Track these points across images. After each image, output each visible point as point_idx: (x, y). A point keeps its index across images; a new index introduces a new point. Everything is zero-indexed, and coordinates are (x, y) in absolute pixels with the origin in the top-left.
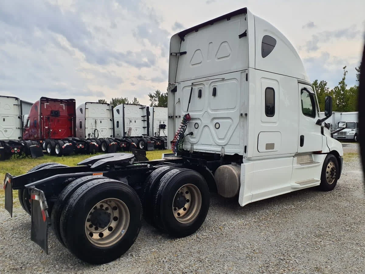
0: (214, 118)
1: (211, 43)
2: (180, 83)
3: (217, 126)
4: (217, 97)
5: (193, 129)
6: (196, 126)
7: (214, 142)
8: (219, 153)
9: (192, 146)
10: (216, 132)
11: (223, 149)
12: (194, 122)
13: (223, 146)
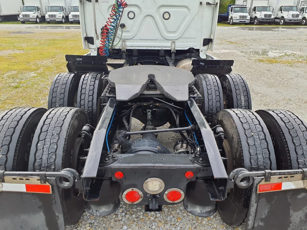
0: (163, 6)
3: (166, 17)
5: (124, 20)
6: (131, 15)
7: (161, 36)
8: (168, 49)
9: (123, 43)
10: (164, 24)
11: (173, 44)
12: (127, 10)
13: (173, 41)
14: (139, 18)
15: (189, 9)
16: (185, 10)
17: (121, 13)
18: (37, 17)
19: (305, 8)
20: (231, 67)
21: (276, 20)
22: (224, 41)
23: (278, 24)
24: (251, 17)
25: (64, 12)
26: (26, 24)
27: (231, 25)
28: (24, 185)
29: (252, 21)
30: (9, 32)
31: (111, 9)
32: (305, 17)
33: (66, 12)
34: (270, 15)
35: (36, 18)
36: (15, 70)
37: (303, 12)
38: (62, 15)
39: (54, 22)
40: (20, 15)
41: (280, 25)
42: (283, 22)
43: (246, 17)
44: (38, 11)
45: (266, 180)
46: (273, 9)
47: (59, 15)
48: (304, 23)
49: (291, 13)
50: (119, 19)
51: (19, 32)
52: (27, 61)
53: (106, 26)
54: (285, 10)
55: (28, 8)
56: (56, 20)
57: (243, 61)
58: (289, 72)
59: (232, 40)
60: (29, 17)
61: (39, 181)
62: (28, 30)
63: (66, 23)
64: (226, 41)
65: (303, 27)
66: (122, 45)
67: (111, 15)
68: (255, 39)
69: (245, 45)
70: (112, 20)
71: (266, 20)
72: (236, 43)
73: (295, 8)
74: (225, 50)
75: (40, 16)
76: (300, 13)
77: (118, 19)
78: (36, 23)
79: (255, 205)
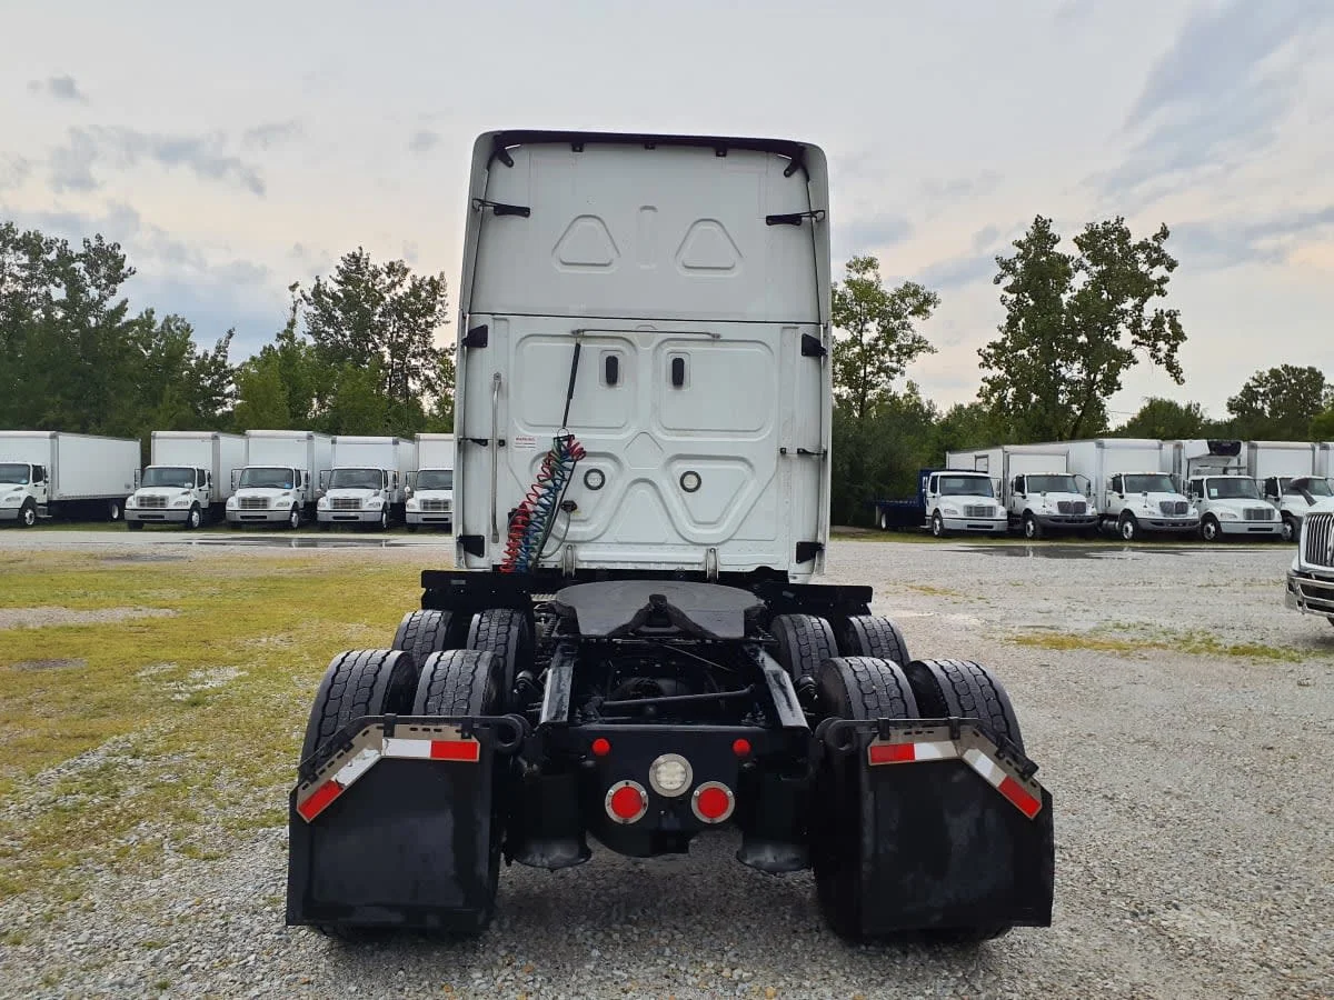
0: (681, 457)
1: (653, 208)
2: (506, 320)
3: (690, 484)
4: (685, 389)
5: (575, 491)
6: (594, 480)
7: (675, 534)
8: (696, 568)
9: (569, 551)
10: (685, 503)
11: (712, 556)
12: (584, 465)
13: (710, 547)
14: (615, 486)
15: (751, 466)
16: (739, 466)
17: (567, 474)
18: (193, 505)
19: (1204, 483)
20: (868, 605)
21: (1105, 522)
22: (902, 588)
23: (1115, 536)
24: (1009, 513)
25: (302, 487)
26: (146, 531)
27: (937, 537)
28: (429, 743)
29: (1017, 527)
30: (91, 556)
31: (540, 464)
32: (1211, 515)
33: (310, 489)
34: (1081, 507)
35: (191, 511)
36: (169, 662)
37: (1201, 495)
38: (291, 500)
39: (259, 523)
40: (130, 499)
41: (1123, 540)
42: (1131, 529)
43: (991, 510)
44: (201, 483)
45: (882, 738)
46: (1089, 486)
47: (281, 500)
48: (1212, 535)
49: (1157, 497)
50: (563, 487)
51: (130, 557)
52: (203, 638)
53: (523, 506)
54: (1133, 488)
55: (165, 475)
56: (265, 517)
57: (961, 642)
58: (1111, 672)
59: (931, 584)
60: (162, 504)
61: (460, 735)
62: (162, 551)
63: (302, 527)
64: (912, 587)
65: (1211, 546)
66: (565, 557)
67: (541, 478)
68: (1020, 583)
69: (980, 598)
70: (541, 491)
71: (1067, 521)
72: (945, 592)
73: (1167, 483)
74: (903, 612)
75: (204, 504)
76: (1190, 497)
77: (557, 488)
78: (187, 526)
79: (871, 796)
